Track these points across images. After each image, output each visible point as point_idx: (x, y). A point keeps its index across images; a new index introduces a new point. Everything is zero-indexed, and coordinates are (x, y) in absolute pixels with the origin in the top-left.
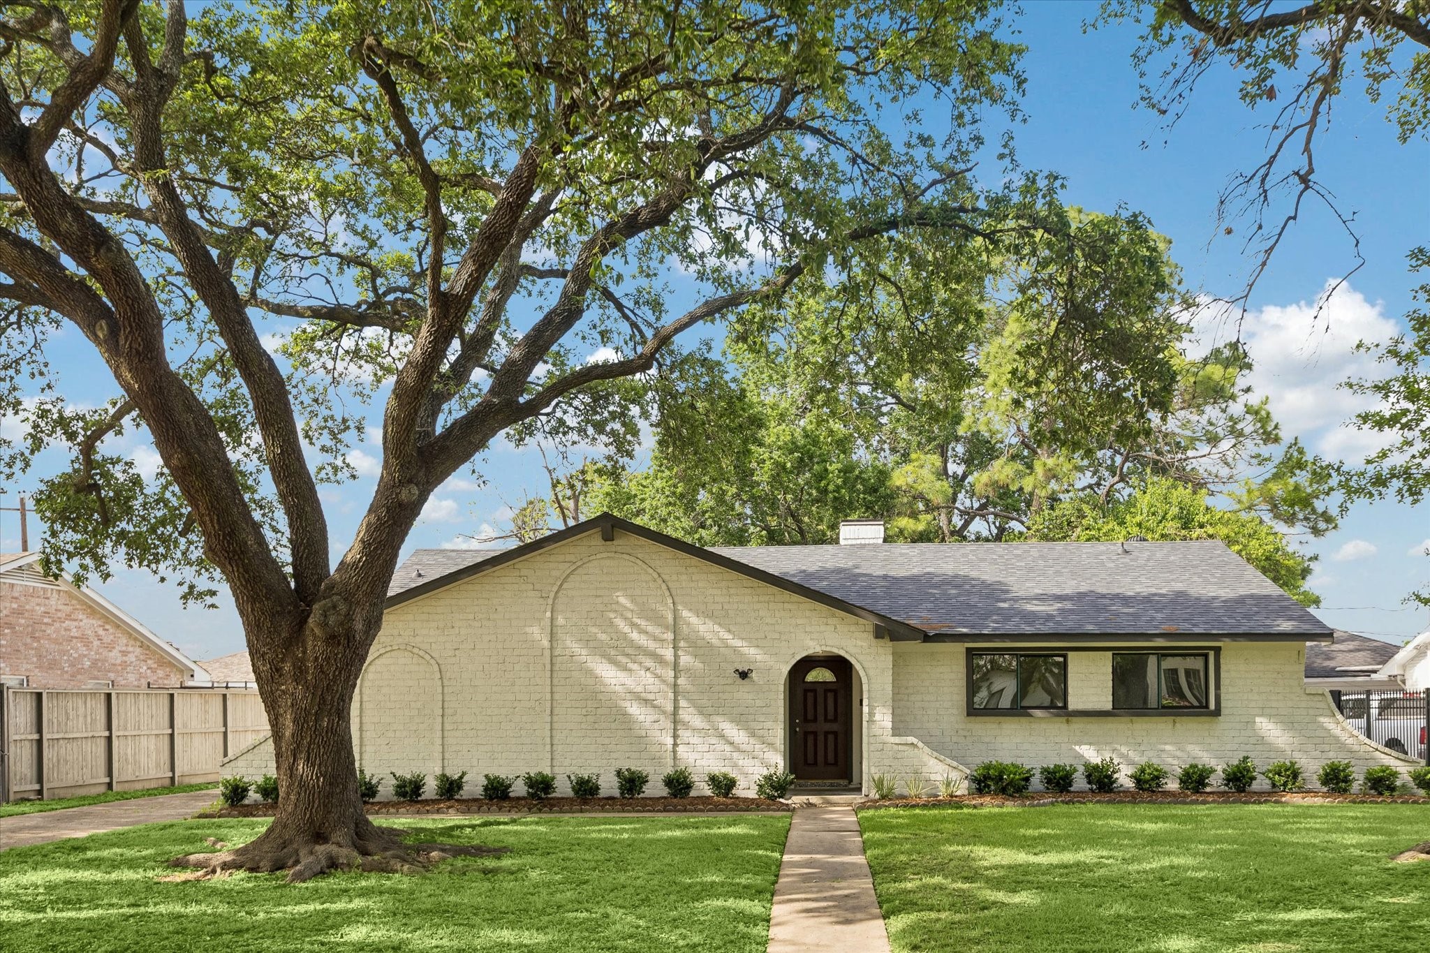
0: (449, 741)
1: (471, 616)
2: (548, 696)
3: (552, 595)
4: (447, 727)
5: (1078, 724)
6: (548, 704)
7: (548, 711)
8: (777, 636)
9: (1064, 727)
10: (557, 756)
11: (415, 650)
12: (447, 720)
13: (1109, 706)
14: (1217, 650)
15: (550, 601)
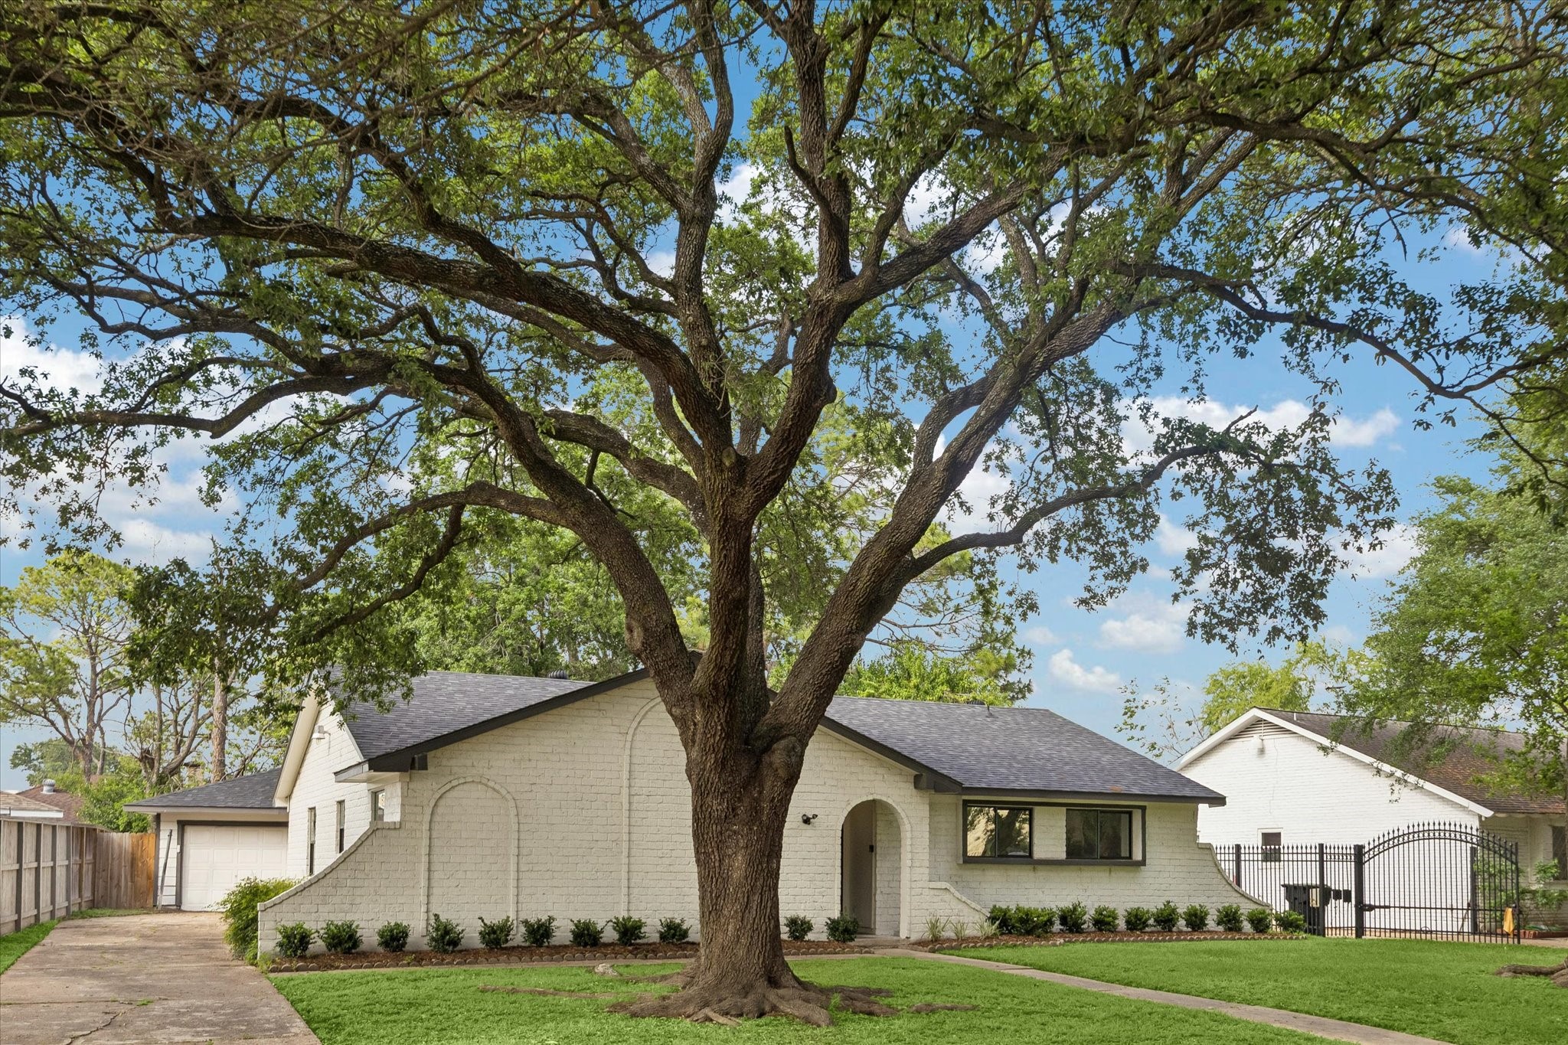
0: (524, 883)
1: (549, 750)
2: (625, 837)
3: (631, 732)
4: (523, 868)
5: (1042, 873)
6: (625, 845)
7: (625, 853)
8: (834, 783)
9: (1031, 874)
10: (633, 900)
11: (491, 784)
12: (523, 860)
13: (1063, 856)
14: (1143, 809)
15: (629, 738)
